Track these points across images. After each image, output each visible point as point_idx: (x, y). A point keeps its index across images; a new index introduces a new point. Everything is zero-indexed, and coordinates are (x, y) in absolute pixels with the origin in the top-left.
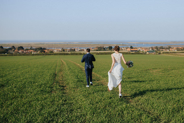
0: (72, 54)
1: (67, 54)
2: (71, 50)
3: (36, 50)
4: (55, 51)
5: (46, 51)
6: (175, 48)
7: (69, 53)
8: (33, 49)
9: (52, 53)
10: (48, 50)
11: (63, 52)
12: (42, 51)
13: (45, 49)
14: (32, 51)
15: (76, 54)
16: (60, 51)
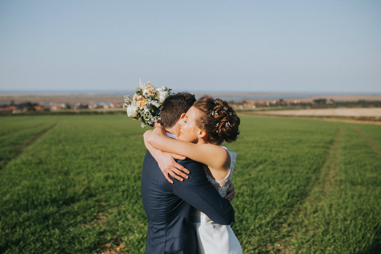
0: (81, 113)
1: (73, 114)
2: (81, 107)
3: (20, 106)
4: (54, 109)
5: (38, 108)
6: (253, 102)
7: (78, 111)
8: (16, 106)
9: (47, 112)
10: (42, 106)
11: (68, 110)
12: (30, 107)
13: (36, 105)
14: (14, 108)
15: (89, 113)
16: (62, 108)
